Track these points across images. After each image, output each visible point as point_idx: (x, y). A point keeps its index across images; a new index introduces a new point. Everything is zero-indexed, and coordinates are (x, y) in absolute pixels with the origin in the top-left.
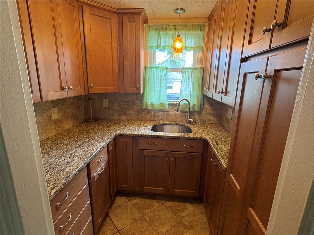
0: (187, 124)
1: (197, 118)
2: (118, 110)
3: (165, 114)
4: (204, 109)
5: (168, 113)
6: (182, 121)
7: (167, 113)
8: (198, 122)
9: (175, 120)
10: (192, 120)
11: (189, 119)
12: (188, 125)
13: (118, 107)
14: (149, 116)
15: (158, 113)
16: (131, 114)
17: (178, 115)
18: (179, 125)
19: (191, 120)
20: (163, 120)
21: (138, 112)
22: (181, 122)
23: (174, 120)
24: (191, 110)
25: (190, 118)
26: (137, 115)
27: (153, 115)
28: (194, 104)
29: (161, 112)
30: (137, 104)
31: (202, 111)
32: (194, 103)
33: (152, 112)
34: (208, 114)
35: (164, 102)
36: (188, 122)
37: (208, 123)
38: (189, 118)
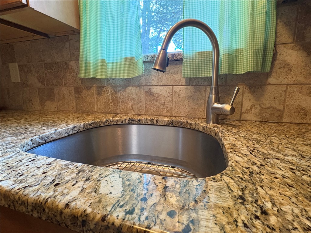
0: (207, 122)
1: (247, 104)
2: (39, 89)
3: (142, 92)
4: (276, 68)
5: (150, 90)
6: (193, 115)
7: (147, 88)
8: (250, 117)
9: (170, 111)
10: (228, 107)
11: (216, 105)
12: (211, 125)
13: (36, 81)
14: (102, 100)
15: (124, 90)
16: (64, 98)
17: (179, 96)
18: (181, 126)
19: (222, 109)
20: (137, 111)
21: (78, 91)
22: (190, 118)
23: (168, 111)
24: (224, 70)
25: (218, 101)
26: (76, 97)
27: (110, 97)
28: (237, 51)
29: (130, 88)
30: (73, 70)
31: (268, 75)
32: (235, 47)
33: (109, 88)
34: (295, 88)
35: (134, 56)
36: (211, 116)
37: (291, 120)
38: (215, 102)
